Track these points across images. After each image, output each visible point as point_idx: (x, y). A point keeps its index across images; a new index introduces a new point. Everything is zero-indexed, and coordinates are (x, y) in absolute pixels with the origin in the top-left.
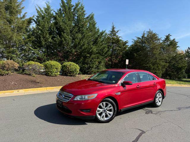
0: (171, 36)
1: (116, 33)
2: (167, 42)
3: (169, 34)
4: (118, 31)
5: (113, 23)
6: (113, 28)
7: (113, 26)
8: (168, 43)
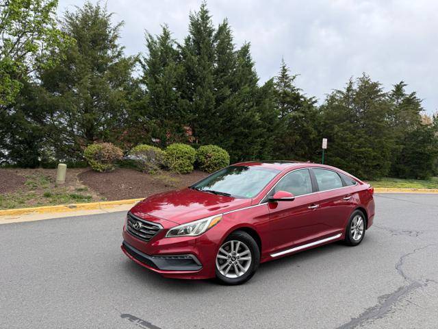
0: (405, 85)
1: (290, 80)
2: (398, 98)
3: (402, 82)
4: (294, 77)
5: (283, 60)
6: (284, 70)
7: (284, 67)
8: (400, 101)
